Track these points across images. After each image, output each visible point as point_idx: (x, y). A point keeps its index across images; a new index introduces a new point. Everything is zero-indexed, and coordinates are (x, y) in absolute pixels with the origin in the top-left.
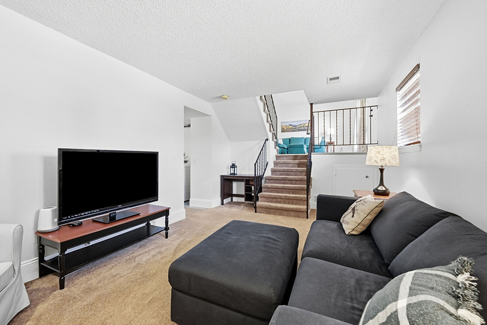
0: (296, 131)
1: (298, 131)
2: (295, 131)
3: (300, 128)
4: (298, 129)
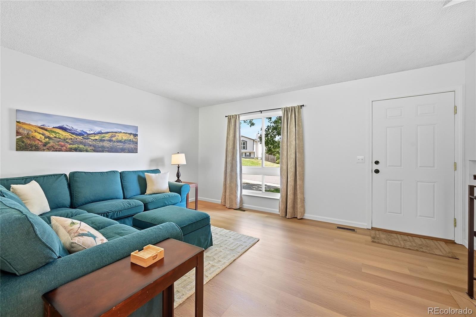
0: (87, 151)
1: (95, 151)
2: (81, 151)
3: (101, 144)
4: (94, 146)
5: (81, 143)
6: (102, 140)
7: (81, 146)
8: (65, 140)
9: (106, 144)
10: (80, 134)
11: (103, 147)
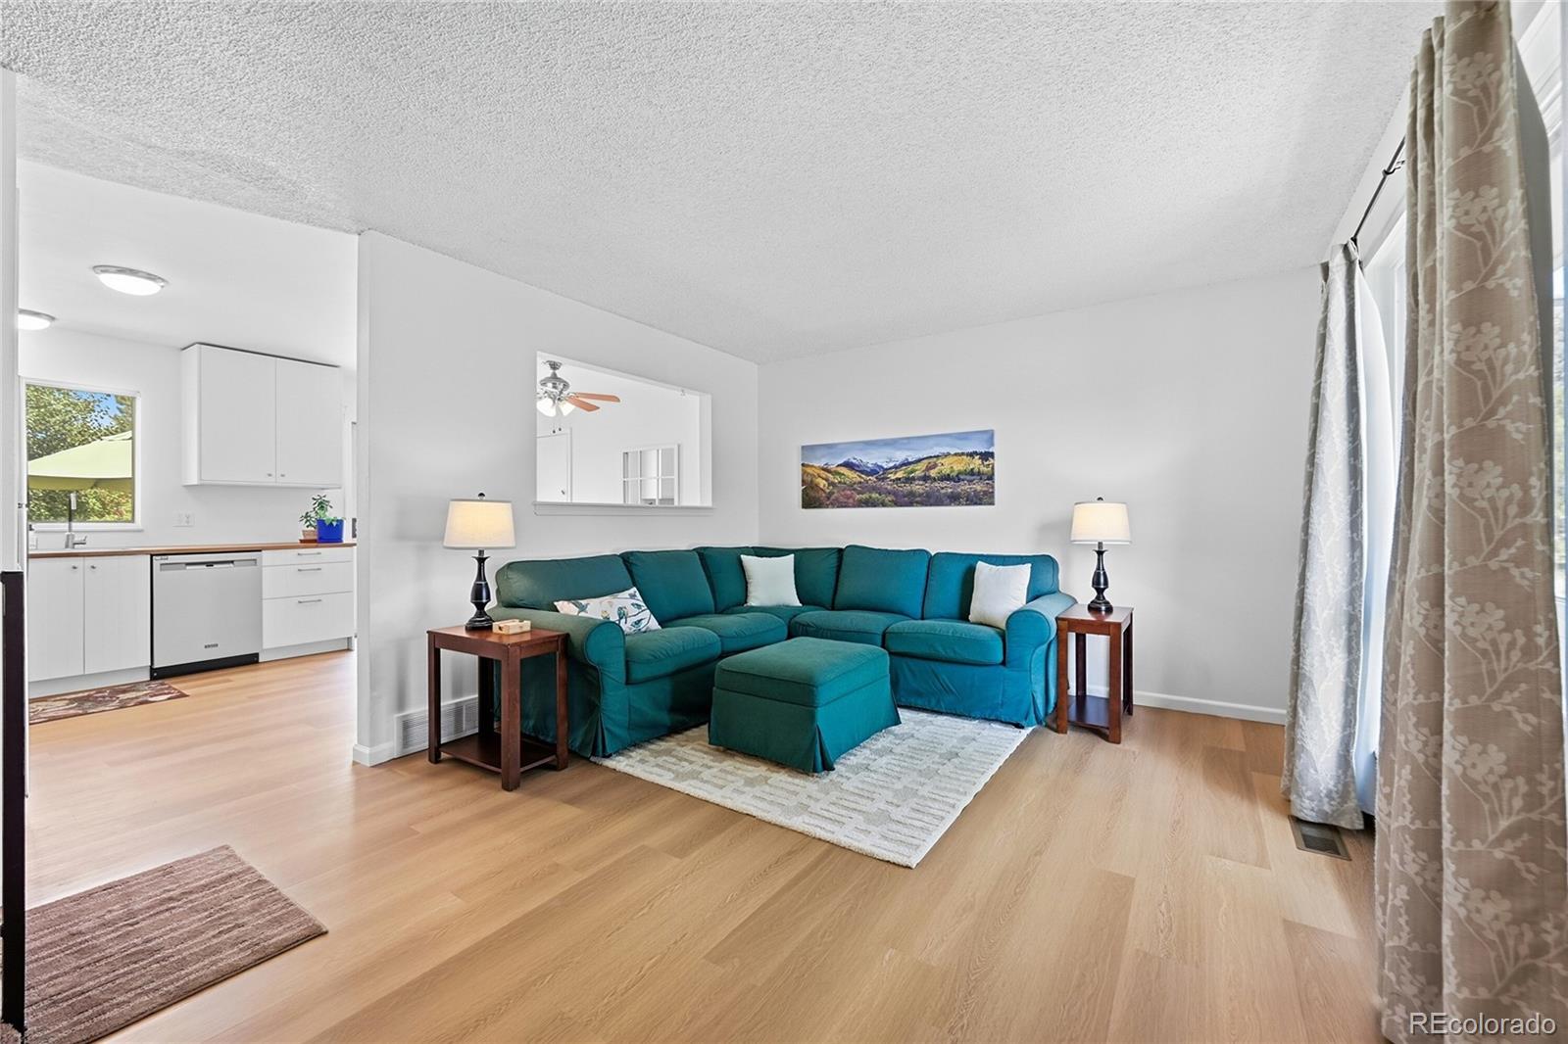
0: (884, 505)
1: (896, 504)
2: (875, 504)
5: (874, 489)
6: (909, 480)
7: (875, 495)
8: (851, 486)
9: (918, 487)
10: (873, 472)
11: (911, 494)
